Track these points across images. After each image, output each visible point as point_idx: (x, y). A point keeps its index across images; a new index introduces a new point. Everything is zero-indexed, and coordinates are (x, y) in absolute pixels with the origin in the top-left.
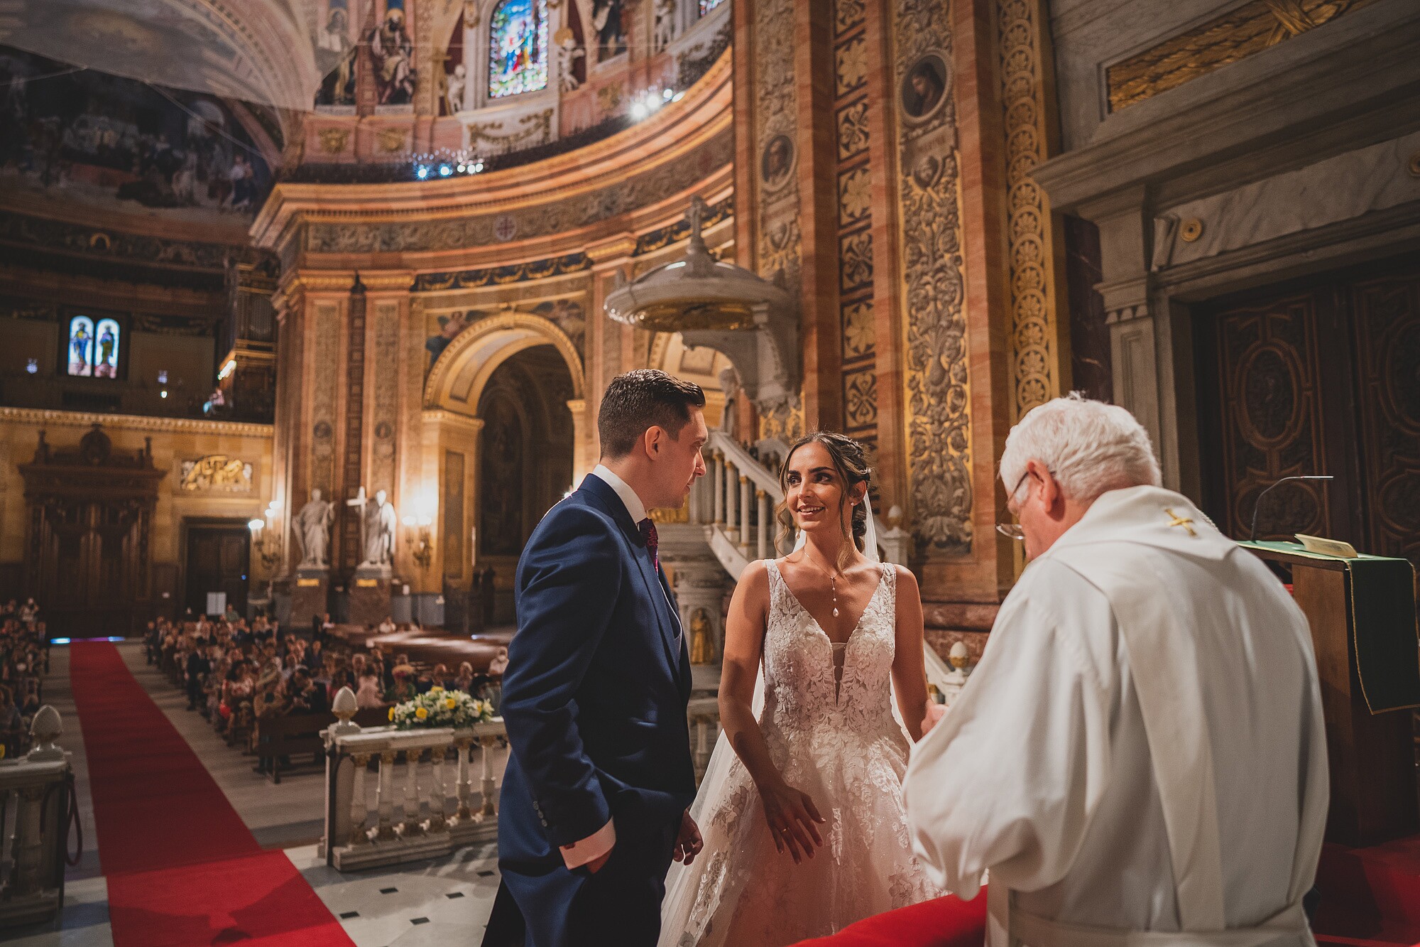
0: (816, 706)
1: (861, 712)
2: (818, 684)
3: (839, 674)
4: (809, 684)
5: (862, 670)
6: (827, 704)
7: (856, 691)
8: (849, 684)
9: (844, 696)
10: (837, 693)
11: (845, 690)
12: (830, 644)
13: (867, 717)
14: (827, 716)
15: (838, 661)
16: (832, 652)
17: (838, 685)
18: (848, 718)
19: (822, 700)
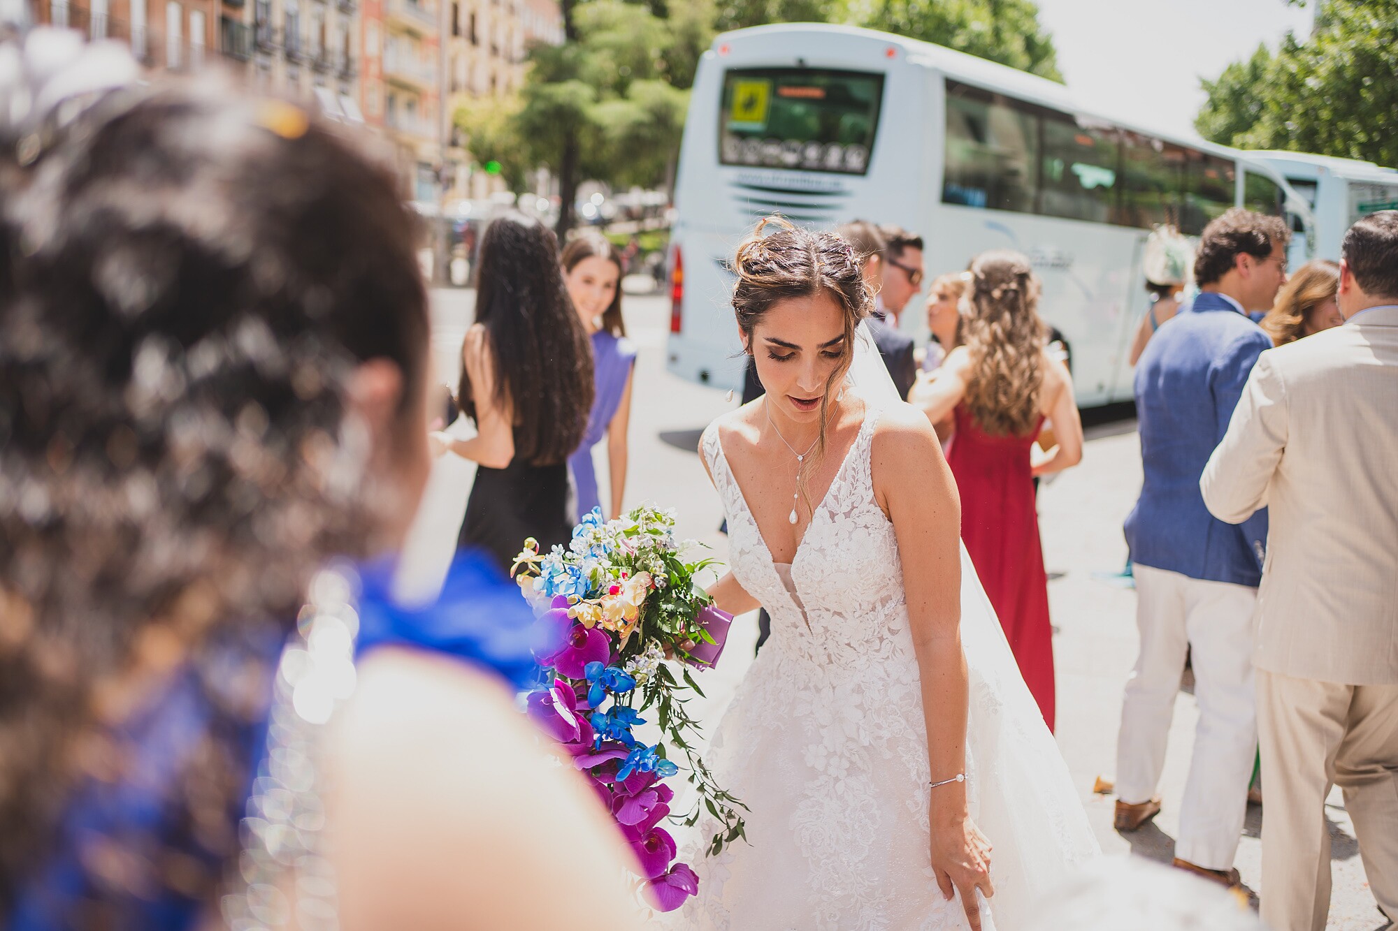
1: (849, 645)
3: (798, 602)
7: (830, 620)
8: (818, 612)
9: (817, 627)
10: (808, 624)
11: (816, 620)
12: (773, 565)
13: (861, 650)
14: (806, 651)
15: (790, 587)
16: (777, 576)
17: (804, 614)
18: (832, 653)
19: (794, 629)
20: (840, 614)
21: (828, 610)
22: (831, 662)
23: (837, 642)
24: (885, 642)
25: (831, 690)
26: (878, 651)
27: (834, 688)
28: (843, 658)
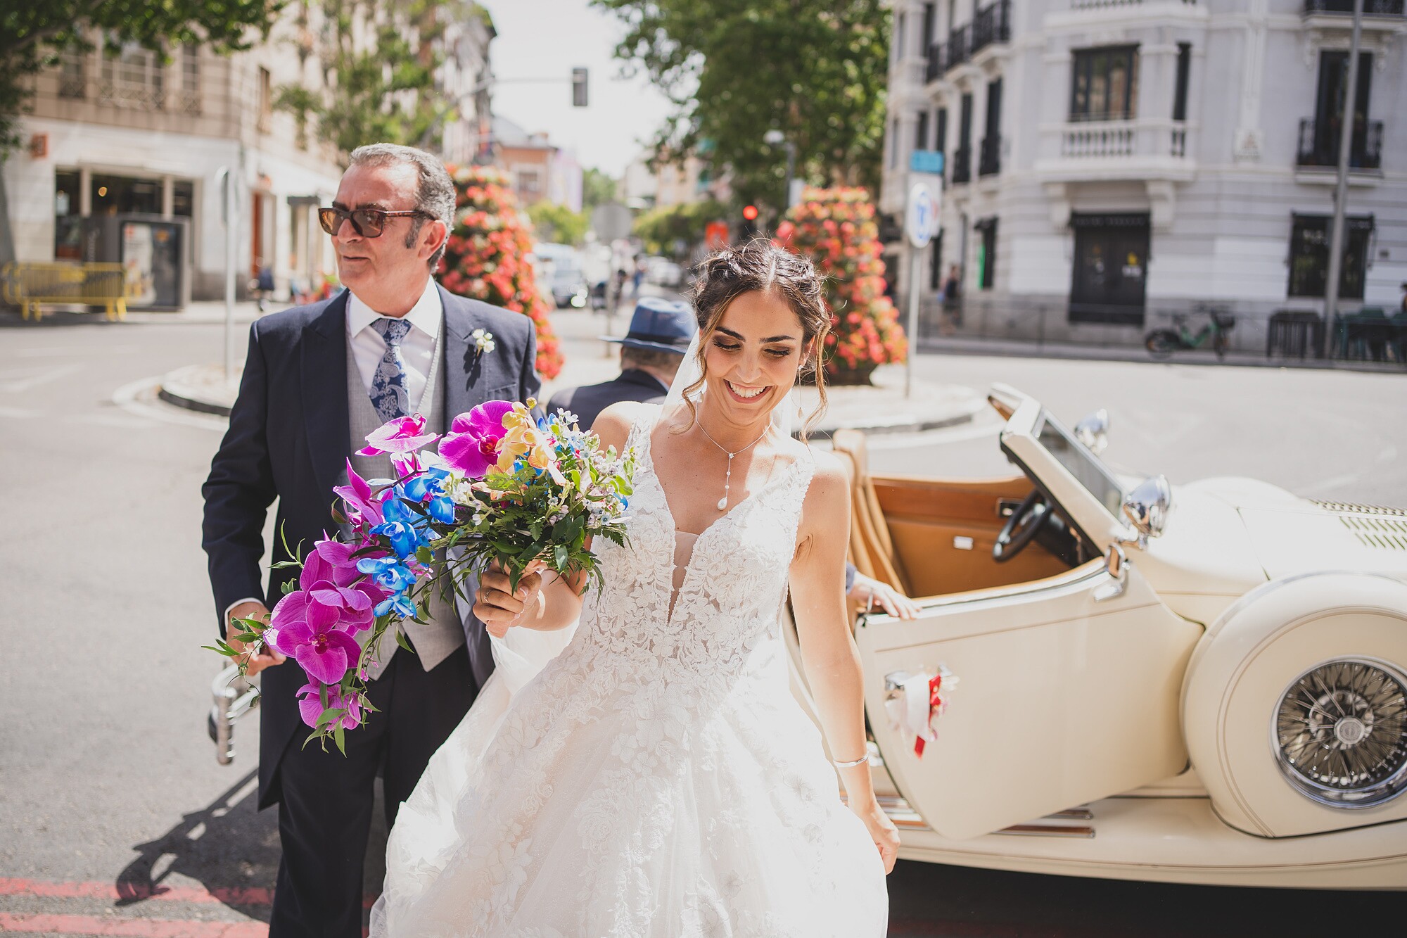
0: (637, 619)
1: (705, 643)
2: (646, 587)
3: (678, 579)
4: (633, 586)
5: (715, 579)
6: (654, 619)
7: (701, 609)
8: (692, 596)
9: (680, 612)
10: (671, 607)
11: (684, 605)
12: (674, 533)
13: (714, 655)
14: (650, 638)
15: (683, 558)
16: (674, 544)
17: (675, 596)
18: (681, 646)
19: (647, 610)
20: (717, 605)
21: (707, 595)
22: (675, 656)
23: (694, 635)
24: (735, 656)
25: (663, 686)
26: (726, 662)
27: (667, 684)
28: (690, 655)
